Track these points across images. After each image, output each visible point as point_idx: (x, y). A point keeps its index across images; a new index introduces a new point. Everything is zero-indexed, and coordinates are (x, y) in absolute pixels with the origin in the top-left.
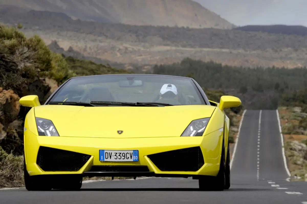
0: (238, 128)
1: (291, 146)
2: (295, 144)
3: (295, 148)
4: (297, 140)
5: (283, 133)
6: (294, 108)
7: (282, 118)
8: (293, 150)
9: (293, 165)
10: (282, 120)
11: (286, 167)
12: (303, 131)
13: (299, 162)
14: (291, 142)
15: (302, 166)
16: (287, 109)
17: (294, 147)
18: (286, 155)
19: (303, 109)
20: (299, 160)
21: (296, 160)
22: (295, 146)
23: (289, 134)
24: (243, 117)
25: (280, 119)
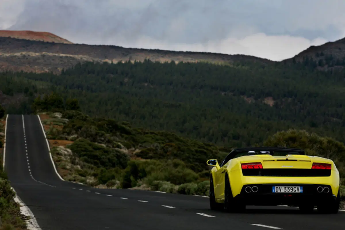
0: (4, 133)
1: (57, 151)
2: (61, 149)
3: (62, 153)
4: (62, 145)
5: (48, 138)
6: (54, 114)
7: (44, 123)
8: (60, 155)
9: (62, 170)
10: (44, 125)
11: (56, 171)
12: (66, 137)
13: (68, 167)
14: (57, 147)
15: (71, 171)
16: (47, 114)
17: (60, 152)
18: (54, 160)
19: (64, 115)
20: (68, 165)
21: (65, 165)
22: (62, 152)
23: (54, 139)
24: (6, 121)
25: (43, 124)
